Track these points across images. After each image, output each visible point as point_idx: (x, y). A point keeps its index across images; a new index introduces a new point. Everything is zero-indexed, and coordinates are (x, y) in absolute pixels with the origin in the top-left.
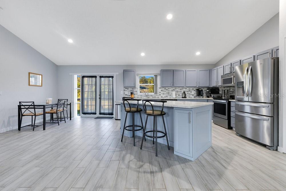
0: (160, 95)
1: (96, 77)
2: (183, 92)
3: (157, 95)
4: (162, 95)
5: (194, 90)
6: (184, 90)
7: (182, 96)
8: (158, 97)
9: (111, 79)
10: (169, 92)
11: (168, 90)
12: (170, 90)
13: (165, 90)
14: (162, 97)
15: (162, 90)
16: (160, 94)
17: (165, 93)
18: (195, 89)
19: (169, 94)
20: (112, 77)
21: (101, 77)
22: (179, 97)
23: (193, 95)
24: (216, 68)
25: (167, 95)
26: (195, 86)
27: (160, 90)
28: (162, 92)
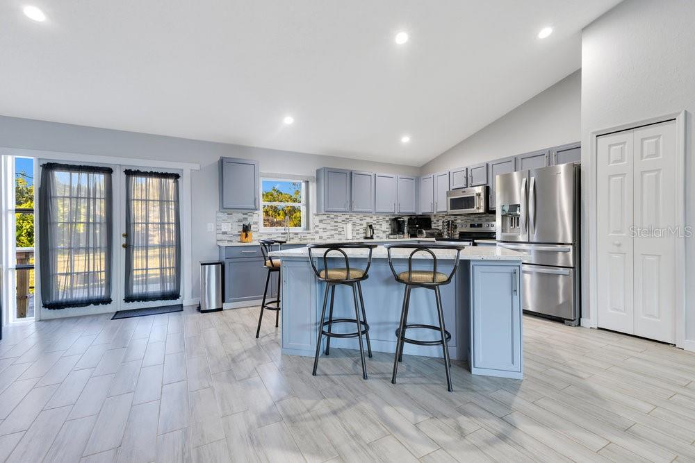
0: (317, 232)
1: (108, 171)
2: (365, 225)
3: (309, 232)
4: (321, 233)
5: (387, 221)
6: (368, 220)
7: (364, 235)
8: (312, 237)
9: (171, 182)
10: (337, 226)
11: (335, 220)
12: (339, 219)
13: (328, 221)
14: (321, 238)
15: (321, 221)
16: (317, 229)
17: (328, 227)
18: (387, 218)
19: (336, 230)
20: (176, 177)
21: (129, 173)
22: (358, 236)
23: (384, 232)
24: (431, 176)
25: (333, 232)
26: (393, 211)
27: (318, 219)
28: (322, 226)
